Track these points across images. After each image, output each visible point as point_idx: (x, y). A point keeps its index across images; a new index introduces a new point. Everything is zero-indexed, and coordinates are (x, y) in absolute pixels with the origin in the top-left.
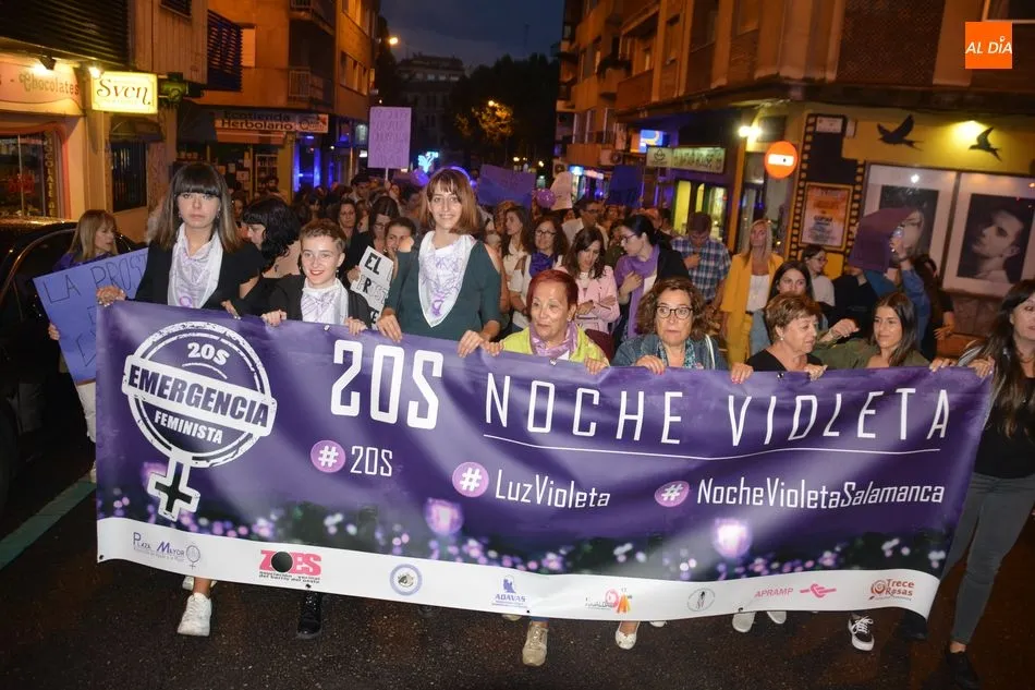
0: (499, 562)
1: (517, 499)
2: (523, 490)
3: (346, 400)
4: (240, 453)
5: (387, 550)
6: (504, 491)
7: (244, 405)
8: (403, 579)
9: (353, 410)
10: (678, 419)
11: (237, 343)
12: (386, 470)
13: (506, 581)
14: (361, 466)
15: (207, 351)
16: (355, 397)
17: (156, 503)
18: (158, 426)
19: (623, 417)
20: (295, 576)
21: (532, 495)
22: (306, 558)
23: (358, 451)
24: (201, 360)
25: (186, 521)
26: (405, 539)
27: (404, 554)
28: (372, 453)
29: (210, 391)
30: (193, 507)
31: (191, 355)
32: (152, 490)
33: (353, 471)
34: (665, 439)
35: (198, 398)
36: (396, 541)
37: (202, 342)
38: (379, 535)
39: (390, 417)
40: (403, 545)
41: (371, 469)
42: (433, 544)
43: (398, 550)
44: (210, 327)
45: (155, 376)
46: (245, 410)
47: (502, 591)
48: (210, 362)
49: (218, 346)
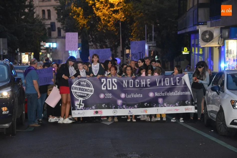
0: (128, 108)
1: (129, 97)
2: (130, 96)
3: (104, 87)
4: (89, 97)
5: (112, 108)
6: (128, 96)
7: (89, 90)
8: (114, 112)
9: (105, 89)
10: (150, 83)
11: (87, 81)
12: (111, 97)
13: (129, 111)
14: (107, 97)
15: (83, 83)
16: (105, 87)
17: (77, 107)
18: (77, 95)
19: (142, 83)
20: (99, 114)
21: (131, 96)
22: (100, 111)
23: (106, 95)
24: (82, 84)
25: (82, 108)
26: (114, 106)
27: (114, 109)
28: (108, 95)
29: (84, 89)
30: (83, 106)
31: (81, 84)
32: (76, 105)
33: (106, 97)
34: (148, 86)
35: (83, 90)
36: (113, 107)
37: (82, 82)
38: (110, 106)
39: (111, 89)
40: (114, 107)
41: (108, 97)
42: (118, 107)
43: (113, 108)
44: (83, 79)
45: (76, 87)
46: (89, 91)
47: (129, 112)
48: (84, 84)
49: (85, 82)
